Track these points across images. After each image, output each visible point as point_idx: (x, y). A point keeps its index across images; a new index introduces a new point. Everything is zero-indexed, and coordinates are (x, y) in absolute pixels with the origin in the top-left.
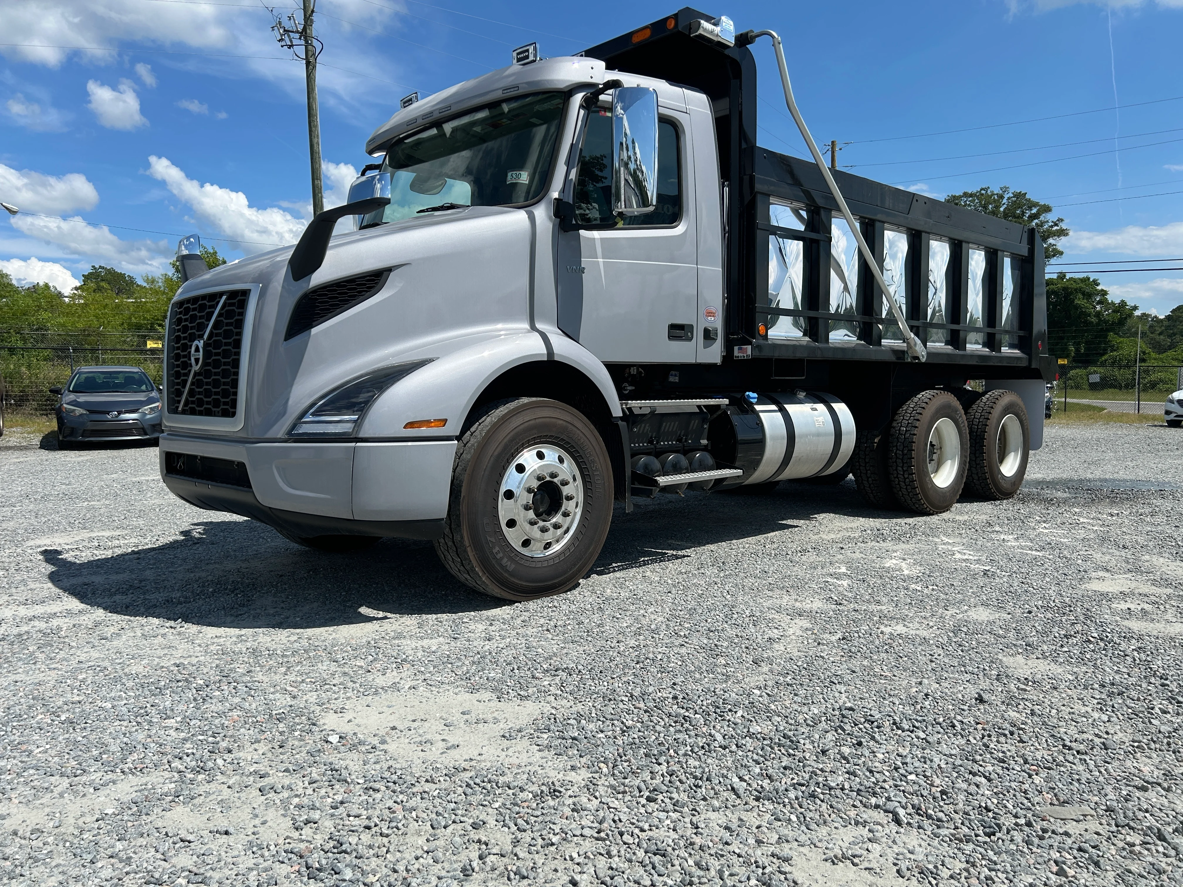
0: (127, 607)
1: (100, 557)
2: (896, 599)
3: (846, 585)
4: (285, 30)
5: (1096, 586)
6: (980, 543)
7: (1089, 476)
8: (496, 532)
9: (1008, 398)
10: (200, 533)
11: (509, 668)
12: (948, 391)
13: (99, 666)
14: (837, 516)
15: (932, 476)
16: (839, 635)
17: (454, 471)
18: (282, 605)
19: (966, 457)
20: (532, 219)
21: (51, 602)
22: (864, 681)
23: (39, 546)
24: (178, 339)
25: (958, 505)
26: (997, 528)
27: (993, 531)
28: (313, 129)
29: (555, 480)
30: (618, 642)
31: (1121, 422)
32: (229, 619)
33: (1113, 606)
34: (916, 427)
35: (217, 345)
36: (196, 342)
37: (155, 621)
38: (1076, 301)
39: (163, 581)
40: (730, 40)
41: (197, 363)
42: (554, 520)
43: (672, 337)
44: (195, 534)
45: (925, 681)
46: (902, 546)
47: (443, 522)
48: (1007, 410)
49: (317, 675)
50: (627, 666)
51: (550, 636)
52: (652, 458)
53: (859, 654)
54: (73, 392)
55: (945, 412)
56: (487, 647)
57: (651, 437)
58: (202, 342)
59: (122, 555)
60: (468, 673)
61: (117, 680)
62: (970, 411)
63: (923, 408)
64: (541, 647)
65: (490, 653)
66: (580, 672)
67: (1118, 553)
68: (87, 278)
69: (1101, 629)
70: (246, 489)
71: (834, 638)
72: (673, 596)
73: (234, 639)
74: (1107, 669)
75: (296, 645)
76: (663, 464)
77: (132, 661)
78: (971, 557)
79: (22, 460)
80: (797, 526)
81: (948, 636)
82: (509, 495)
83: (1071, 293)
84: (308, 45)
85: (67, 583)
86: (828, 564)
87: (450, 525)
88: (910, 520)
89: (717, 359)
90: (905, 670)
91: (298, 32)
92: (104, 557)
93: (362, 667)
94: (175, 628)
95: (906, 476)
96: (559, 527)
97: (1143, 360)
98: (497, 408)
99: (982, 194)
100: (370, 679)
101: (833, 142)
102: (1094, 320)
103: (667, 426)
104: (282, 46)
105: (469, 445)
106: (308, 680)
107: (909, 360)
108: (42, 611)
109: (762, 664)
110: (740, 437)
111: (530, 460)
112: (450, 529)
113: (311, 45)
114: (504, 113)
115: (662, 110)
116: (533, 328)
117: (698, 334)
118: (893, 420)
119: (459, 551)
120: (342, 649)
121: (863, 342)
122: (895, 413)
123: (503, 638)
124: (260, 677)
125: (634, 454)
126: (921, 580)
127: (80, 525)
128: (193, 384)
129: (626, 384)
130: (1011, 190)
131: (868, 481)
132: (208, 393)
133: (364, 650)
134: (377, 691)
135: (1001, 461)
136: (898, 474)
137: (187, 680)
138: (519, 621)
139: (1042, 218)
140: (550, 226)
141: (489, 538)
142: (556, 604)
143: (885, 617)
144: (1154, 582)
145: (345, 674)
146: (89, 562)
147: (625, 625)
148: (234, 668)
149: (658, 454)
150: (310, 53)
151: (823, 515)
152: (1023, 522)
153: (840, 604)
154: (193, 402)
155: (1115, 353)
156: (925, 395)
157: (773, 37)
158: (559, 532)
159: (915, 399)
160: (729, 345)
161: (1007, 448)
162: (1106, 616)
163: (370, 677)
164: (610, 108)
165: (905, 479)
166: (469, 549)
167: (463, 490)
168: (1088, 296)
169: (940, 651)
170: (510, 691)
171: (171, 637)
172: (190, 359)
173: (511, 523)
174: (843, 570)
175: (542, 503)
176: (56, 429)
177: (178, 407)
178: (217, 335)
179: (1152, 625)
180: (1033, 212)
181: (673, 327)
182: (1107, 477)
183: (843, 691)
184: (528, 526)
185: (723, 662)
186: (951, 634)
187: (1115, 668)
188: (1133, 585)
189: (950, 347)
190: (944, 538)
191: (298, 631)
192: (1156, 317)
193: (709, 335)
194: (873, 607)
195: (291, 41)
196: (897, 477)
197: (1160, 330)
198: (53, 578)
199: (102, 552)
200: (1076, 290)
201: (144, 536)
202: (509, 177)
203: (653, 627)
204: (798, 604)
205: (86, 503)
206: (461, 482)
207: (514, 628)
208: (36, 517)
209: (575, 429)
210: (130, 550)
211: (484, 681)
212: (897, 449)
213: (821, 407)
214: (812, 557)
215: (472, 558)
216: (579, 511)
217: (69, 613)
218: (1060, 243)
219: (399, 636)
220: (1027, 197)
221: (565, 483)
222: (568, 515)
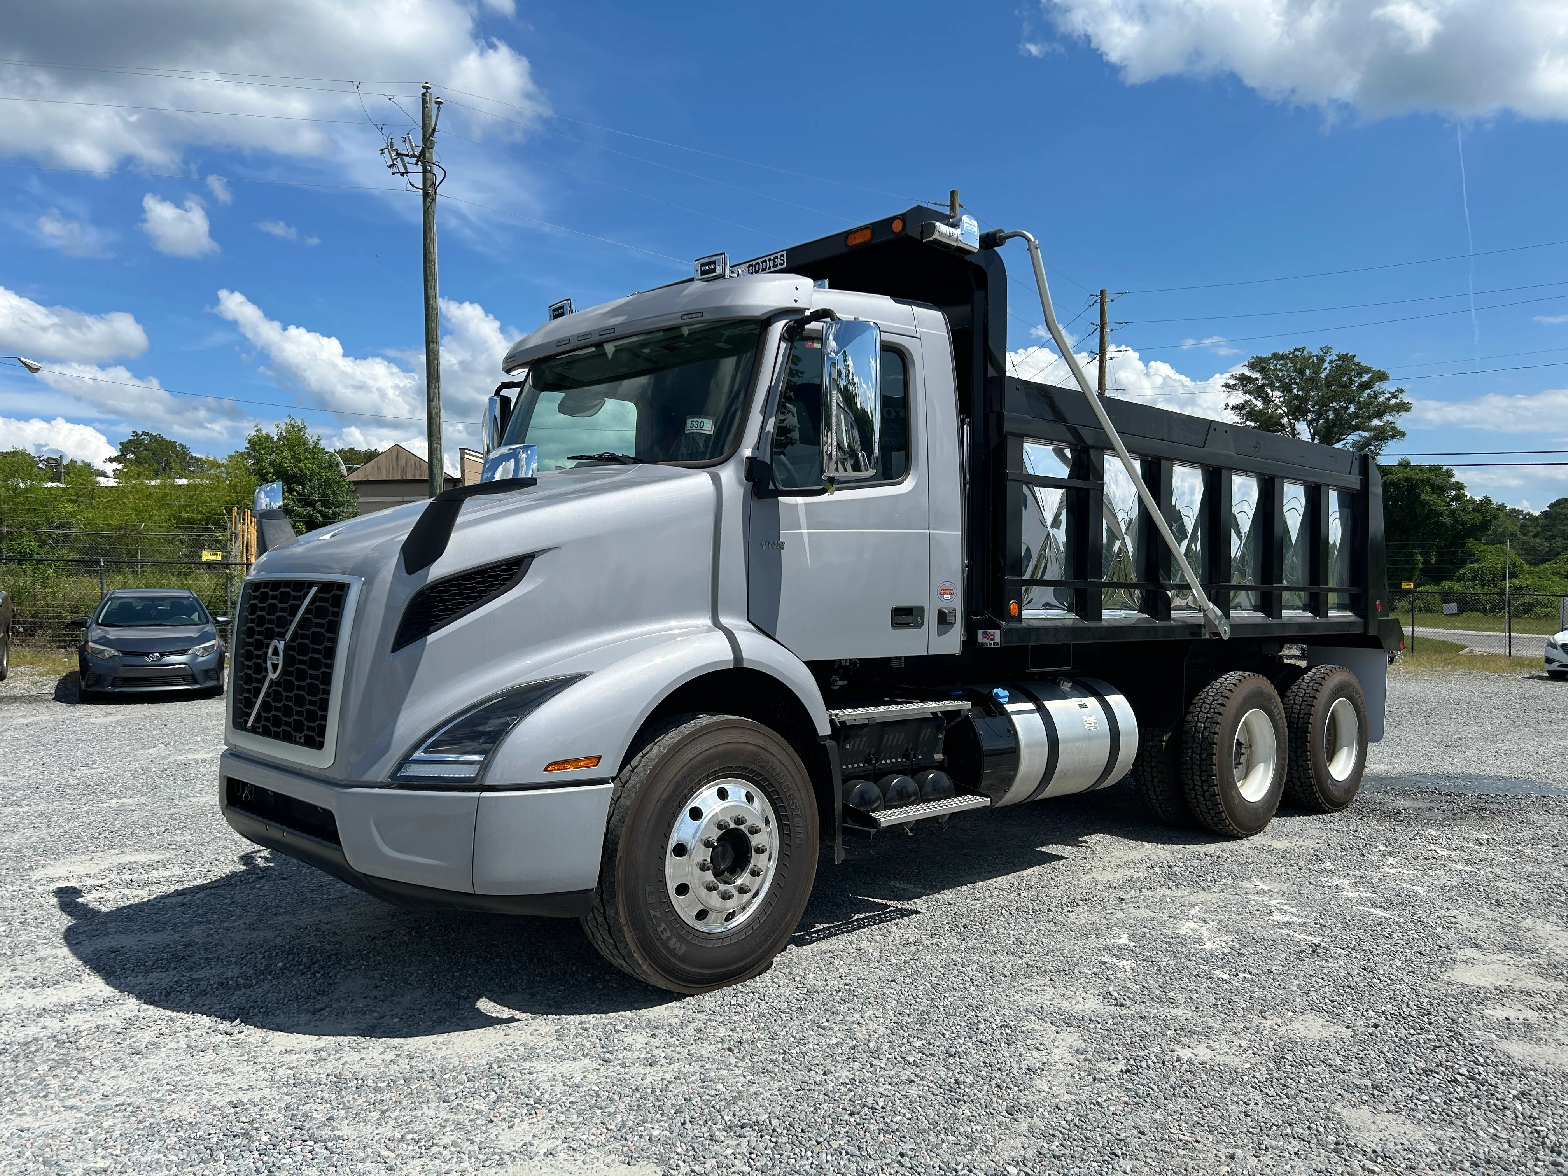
0: (168, 994)
1: (132, 902)
2: (1195, 996)
3: (1128, 968)
4: (398, 154)
5: (1463, 975)
6: (1305, 891)
7: (1448, 769)
8: (661, 903)
9: (1338, 676)
10: (265, 858)
11: (679, 1119)
12: (1259, 673)
13: (130, 1104)
14: (1115, 839)
15: (1239, 784)
16: (1121, 1065)
17: (608, 822)
18: (375, 993)
19: (1284, 759)
20: (716, 481)
21: (67, 983)
22: (1156, 1150)
23: (52, 881)
24: (250, 632)
25: (1275, 820)
26: (1328, 865)
27: (1322, 871)
28: (430, 278)
29: (742, 827)
30: (825, 1074)
31: (1487, 670)
32: (304, 1018)
33: (1487, 1012)
34: (1218, 723)
35: (303, 650)
36: (275, 642)
37: (205, 1021)
38: (1423, 496)
39: (216, 945)
40: (974, 244)
41: (275, 671)
42: (739, 882)
43: (896, 624)
44: (260, 862)
45: (1239, 1153)
46: (1203, 896)
47: (592, 893)
48: (1336, 694)
49: (422, 1127)
50: (838, 1121)
51: (733, 1060)
52: (871, 784)
53: (1149, 1100)
54: (102, 625)
55: (1256, 700)
56: (649, 1079)
57: (869, 755)
58: (283, 643)
59: (162, 897)
60: (623, 1126)
61: (153, 1131)
62: (1288, 693)
63: (1227, 697)
64: (722, 1079)
65: (653, 1091)
66: (774, 1130)
67: (1489, 915)
68: (125, 448)
69: (1471, 1058)
70: (335, 846)
71: (1115, 1069)
72: (898, 988)
73: (311, 1056)
74: (1481, 1133)
75: (394, 1068)
76: (885, 791)
77: (174, 1096)
78: (1294, 919)
79: (30, 720)
80: (1061, 858)
81: (1268, 1069)
82: (681, 850)
83: (1416, 485)
84: (427, 172)
85: (89, 947)
86: (1104, 929)
87: (602, 896)
88: (1211, 848)
89: (956, 650)
90: (1211, 1132)
91: (414, 156)
92: (137, 900)
93: (480, 1112)
94: (231, 1034)
95: (1205, 788)
96: (746, 892)
97: (1513, 575)
98: (666, 732)
99: (1297, 356)
100: (493, 1137)
101: (1102, 292)
102: (1448, 521)
103: (891, 739)
104: (393, 174)
105: (629, 785)
106: (409, 1136)
107: (1208, 637)
108: (55, 999)
109: (1019, 1116)
110: (986, 746)
111: (710, 802)
112: (602, 900)
113: (431, 172)
114: (683, 335)
115: (886, 337)
116: (717, 624)
117: (932, 618)
118: (1187, 712)
119: (613, 930)
120: (455, 1078)
121: (1146, 616)
122: (1189, 703)
123: (670, 1061)
124: (345, 1130)
125: (847, 778)
126: (1229, 962)
127: (107, 842)
128: (267, 694)
129: (836, 677)
130: (1335, 352)
131: (1155, 791)
132: (288, 711)
133: (483, 1081)
134: (501, 1159)
135: (1331, 757)
136: (1194, 785)
137: (247, 1135)
138: (690, 1031)
139: (1376, 387)
140: (741, 492)
141: (652, 913)
142: (741, 1001)
143: (1182, 1029)
144: (1541, 971)
145: (459, 1125)
146: (117, 909)
147: (835, 1041)
148: (310, 1111)
149: (877, 776)
150: (429, 183)
151: (1096, 837)
152: (1362, 855)
153: (1122, 1005)
154: (267, 719)
155: (1476, 565)
156: (1229, 678)
157: (1029, 240)
158: (746, 897)
159: (1216, 685)
160: (970, 628)
161: (1339, 741)
162: (1478, 1033)
163: (493, 1131)
164: (821, 337)
165: (1204, 792)
166: (625, 929)
167: (620, 849)
168: (1440, 490)
169: (1257, 1096)
170: (681, 1163)
171: (227, 1052)
172: (265, 662)
173: (682, 889)
174: (1124, 940)
175: (723, 858)
176: (77, 669)
177: (247, 722)
178: (303, 637)
179: (1538, 1049)
180: (1363, 380)
181: (898, 611)
182: (1472, 770)
183: (1128, 1170)
184: (704, 892)
185: (967, 1113)
186: (1272, 1065)
187: (1492, 1130)
188: (1513, 973)
189: (1260, 614)
190: (1258, 883)
191: (397, 1041)
192: (1529, 514)
193: (943, 619)
194: (1167, 1012)
195: (405, 167)
196: (1194, 789)
197: (1535, 531)
198: (71, 938)
199: (135, 893)
200: (1422, 481)
201: (192, 864)
202: (688, 425)
203: (872, 1045)
204: (1065, 1004)
205: (115, 801)
206: (618, 837)
207: (684, 1044)
208: (49, 827)
209: (771, 756)
210: (173, 889)
211: (645, 1143)
212: (1193, 753)
213: (1092, 702)
214: (1080, 916)
215: (629, 940)
216: (772, 866)
217: (91, 1005)
218: (1400, 421)
219: (531, 1054)
220: (1356, 360)
221: (755, 831)
222: (759, 875)
